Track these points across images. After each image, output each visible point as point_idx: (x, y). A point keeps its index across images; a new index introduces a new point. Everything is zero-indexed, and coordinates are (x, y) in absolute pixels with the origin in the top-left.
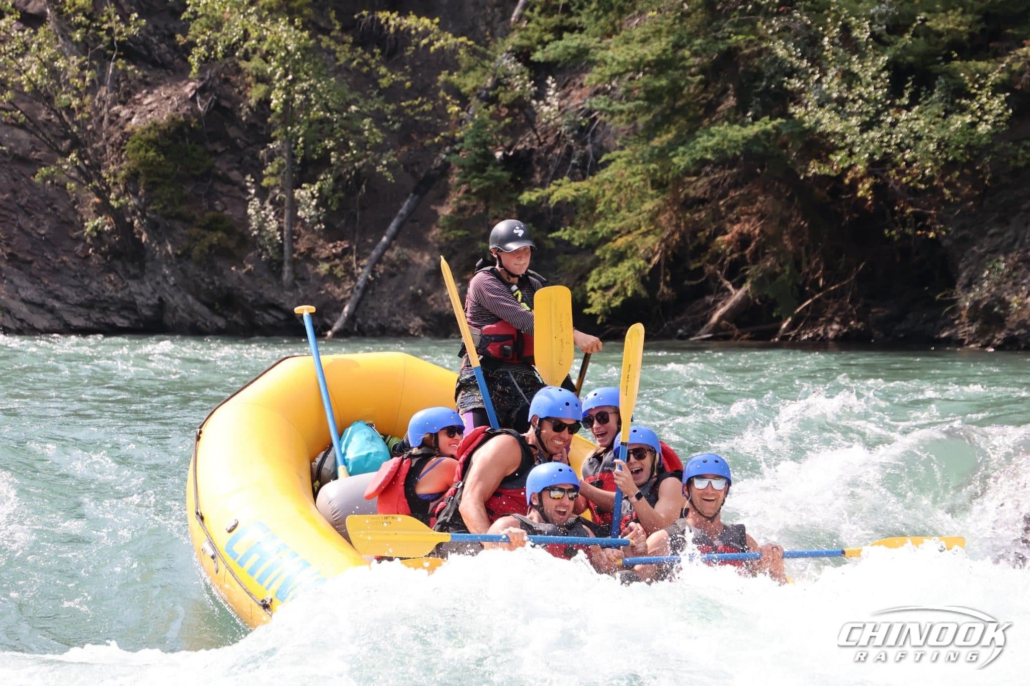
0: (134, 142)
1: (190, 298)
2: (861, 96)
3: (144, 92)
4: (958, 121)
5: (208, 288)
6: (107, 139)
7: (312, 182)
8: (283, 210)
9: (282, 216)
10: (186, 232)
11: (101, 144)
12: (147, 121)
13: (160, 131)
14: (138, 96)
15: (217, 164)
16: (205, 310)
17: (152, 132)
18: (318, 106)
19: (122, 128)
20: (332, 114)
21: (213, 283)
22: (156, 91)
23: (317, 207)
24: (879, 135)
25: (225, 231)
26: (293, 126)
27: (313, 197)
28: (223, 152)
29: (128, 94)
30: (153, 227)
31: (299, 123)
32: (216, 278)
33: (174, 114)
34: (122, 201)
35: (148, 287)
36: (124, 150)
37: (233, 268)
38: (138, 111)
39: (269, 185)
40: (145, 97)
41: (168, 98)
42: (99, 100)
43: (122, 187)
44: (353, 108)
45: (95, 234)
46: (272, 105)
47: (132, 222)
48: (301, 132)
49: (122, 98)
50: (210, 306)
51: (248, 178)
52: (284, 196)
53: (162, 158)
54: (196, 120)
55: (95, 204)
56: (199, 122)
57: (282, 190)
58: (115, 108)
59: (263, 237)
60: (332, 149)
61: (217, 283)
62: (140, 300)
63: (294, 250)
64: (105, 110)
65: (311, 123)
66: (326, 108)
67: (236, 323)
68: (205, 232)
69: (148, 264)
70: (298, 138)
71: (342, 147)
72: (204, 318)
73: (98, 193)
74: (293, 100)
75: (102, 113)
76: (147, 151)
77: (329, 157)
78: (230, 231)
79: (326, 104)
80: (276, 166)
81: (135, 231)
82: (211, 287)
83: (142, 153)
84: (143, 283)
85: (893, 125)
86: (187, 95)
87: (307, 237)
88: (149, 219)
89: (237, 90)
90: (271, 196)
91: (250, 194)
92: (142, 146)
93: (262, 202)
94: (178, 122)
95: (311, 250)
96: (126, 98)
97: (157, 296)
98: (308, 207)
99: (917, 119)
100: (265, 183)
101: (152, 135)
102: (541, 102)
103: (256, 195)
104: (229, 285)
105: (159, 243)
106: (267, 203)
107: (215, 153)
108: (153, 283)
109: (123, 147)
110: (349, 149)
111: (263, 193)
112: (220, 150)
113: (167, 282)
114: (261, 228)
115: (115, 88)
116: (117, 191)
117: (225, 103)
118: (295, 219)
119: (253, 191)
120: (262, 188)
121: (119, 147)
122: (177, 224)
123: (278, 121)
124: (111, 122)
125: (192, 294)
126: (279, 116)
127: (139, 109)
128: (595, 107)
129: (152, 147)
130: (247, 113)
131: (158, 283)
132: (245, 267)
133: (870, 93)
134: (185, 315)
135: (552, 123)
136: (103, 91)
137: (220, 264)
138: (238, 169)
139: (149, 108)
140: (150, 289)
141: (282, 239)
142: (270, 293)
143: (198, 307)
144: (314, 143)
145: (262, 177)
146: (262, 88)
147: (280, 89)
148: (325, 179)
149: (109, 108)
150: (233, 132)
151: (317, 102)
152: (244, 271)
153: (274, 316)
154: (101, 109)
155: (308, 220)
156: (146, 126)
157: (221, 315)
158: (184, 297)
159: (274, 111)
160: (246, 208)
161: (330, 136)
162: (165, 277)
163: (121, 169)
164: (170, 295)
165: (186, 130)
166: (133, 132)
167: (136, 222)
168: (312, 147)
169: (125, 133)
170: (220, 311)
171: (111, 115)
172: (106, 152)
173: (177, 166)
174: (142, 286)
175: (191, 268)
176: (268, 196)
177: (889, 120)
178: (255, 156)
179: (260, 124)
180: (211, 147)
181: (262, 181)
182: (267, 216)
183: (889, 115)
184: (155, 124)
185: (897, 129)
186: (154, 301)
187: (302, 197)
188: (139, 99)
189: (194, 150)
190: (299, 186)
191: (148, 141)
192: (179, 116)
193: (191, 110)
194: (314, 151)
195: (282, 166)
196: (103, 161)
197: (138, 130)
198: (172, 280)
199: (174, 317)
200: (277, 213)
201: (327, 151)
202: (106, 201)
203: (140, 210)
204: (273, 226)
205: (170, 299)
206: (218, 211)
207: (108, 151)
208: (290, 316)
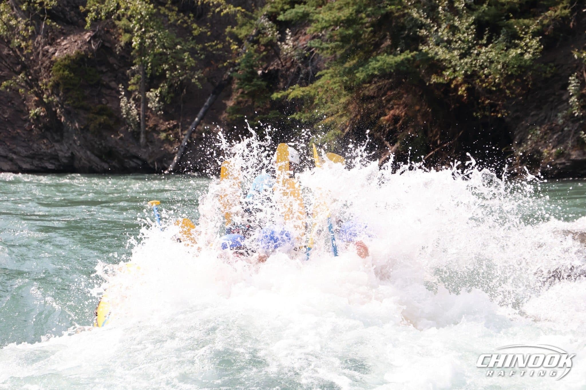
0: (57, 66)
1: (89, 153)
2: (460, 39)
3: (62, 38)
4: (513, 53)
5: (99, 147)
6: (42, 64)
7: (156, 88)
8: (140, 104)
9: (139, 107)
10: (86, 116)
11: (38, 67)
12: (64, 54)
13: (71, 60)
14: (59, 41)
15: (103, 78)
16: (97, 159)
17: (67, 61)
18: (159, 46)
19: (50, 58)
20: (167, 50)
21: (101, 144)
22: (68, 38)
23: (159, 102)
24: (470, 60)
25: (107, 115)
26: (145, 57)
27: (157, 96)
28: (106, 72)
29: (53, 40)
30: (68, 113)
31: (148, 55)
32: (103, 141)
33: (79, 50)
34: (50, 99)
35: (65, 147)
36: (51, 71)
37: (112, 136)
38: (59, 49)
39: (132, 90)
40: (63, 41)
41: (75, 42)
42: (37, 43)
43: (50, 91)
44: (179, 47)
45: (35, 117)
46: (133, 45)
47: (56, 111)
48: (150, 60)
49: (50, 41)
50: (100, 157)
51: (120, 86)
52: (141, 96)
53: (72, 75)
54: (91, 54)
55: (35, 101)
56: (93, 55)
57: (139, 92)
58: (46, 47)
59: (129, 119)
60: (167, 70)
61: (104, 144)
62: (60, 154)
63: (146, 126)
64: (40, 48)
65: (155, 55)
66: (163, 47)
67: (114, 166)
68: (97, 116)
69: (65, 134)
70: (148, 63)
71: (173, 69)
72: (96, 164)
73: (37, 95)
74: (145, 42)
75: (38, 50)
76: (64, 71)
77: (166, 74)
78: (110, 116)
79: (164, 45)
80: (136, 79)
81: (58, 115)
82: (100, 147)
83: (61, 72)
84: (62, 144)
85: (478, 55)
86: (86, 40)
87: (153, 118)
88: (65, 109)
89: (113, 37)
90: (133, 96)
91: (121, 95)
92: (61, 68)
93: (128, 99)
94: (81, 55)
95: (156, 126)
96: (52, 42)
97: (70, 152)
98: (154, 102)
99: (491, 51)
100: (130, 88)
101: (67, 62)
102: (283, 43)
103: (125, 95)
104: (110, 145)
105: (71, 122)
106: (131, 100)
107: (102, 72)
108: (68, 145)
109: (50, 69)
110: (176, 70)
111: (129, 94)
112: (105, 70)
113: (76, 144)
114: (128, 113)
115: (45, 36)
116: (47, 93)
117: (107, 44)
118: (146, 108)
119: (123, 93)
120: (128, 91)
121: (48, 69)
122: (81, 112)
123: (137, 54)
124: (44, 55)
125: (90, 150)
126: (137, 51)
127: (59, 48)
128: (313, 45)
129: (66, 69)
130: (119, 50)
131: (71, 144)
132: (119, 135)
133: (465, 37)
134: (86, 162)
135: (289, 54)
136: (39, 38)
137: (105, 134)
138: (115, 81)
139: (65, 47)
140: (66, 148)
141: (140, 119)
142: (133, 150)
143: (93, 157)
144: (156, 66)
145: (128, 85)
146: (128, 36)
147: (137, 36)
148: (163, 86)
149: (43, 47)
150: (111, 60)
151: (158, 44)
152: (118, 137)
153: (136, 163)
154: (38, 48)
155: (154, 109)
156: (63, 57)
157: (106, 162)
158: (85, 152)
159: (134, 48)
160: (119, 103)
161: (166, 62)
162: (74, 141)
163: (50, 81)
164: (78, 151)
165: (86, 59)
166: (56, 61)
167: (58, 110)
168: (156, 68)
169: (52, 61)
170: (106, 160)
171: (43, 51)
172: (41, 72)
173: (80, 79)
174: (62, 146)
175: (89, 136)
176: (131, 95)
177: (476, 52)
178: (124, 74)
179: (127, 56)
180: (99, 69)
181: (128, 87)
182: (131, 107)
183: (475, 49)
184: (68, 56)
185: (480, 57)
186: (68, 154)
187: (150, 96)
188: (59, 42)
189: (90, 70)
190: (149, 90)
191: (65, 65)
192: (82, 52)
193: (88, 48)
194: (157, 70)
195: (139, 79)
196: (40, 77)
197: (58, 59)
198: (78, 143)
199: (80, 163)
200: (136, 105)
201: (164, 71)
202: (41, 99)
203: (60, 104)
204: (134, 113)
205: (78, 153)
206: (104, 104)
207: (42, 71)
208: (144, 162)
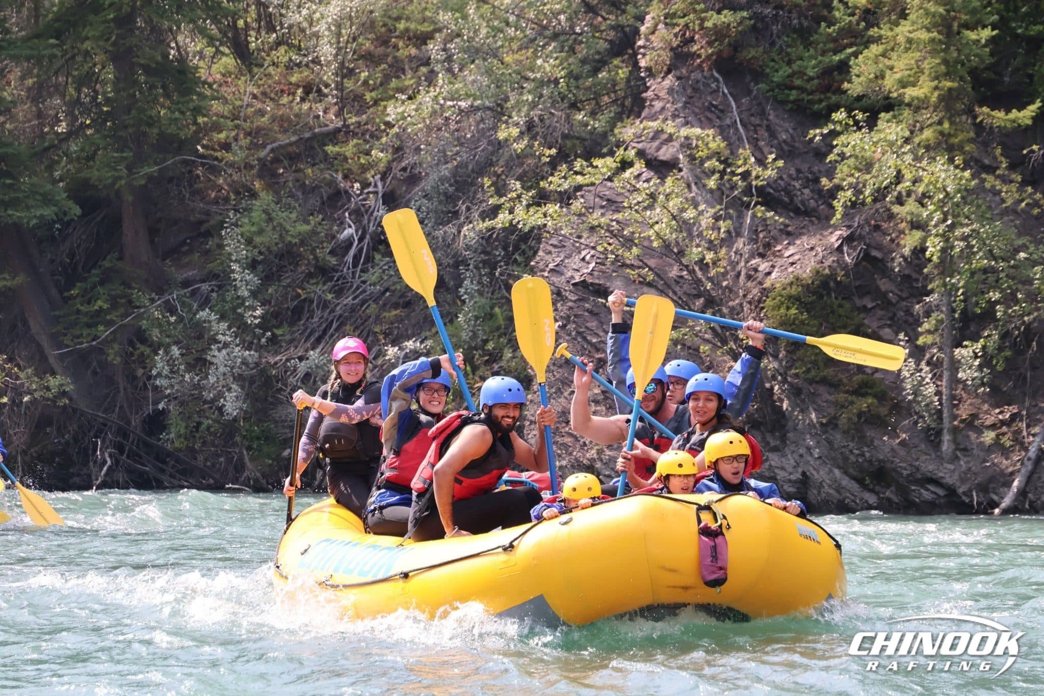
0: (774, 299)
1: (837, 472)
3: (785, 242)
5: (857, 461)
6: (745, 296)
7: (975, 339)
8: (942, 372)
9: (940, 378)
10: (831, 398)
11: (737, 301)
12: (788, 275)
13: (802, 286)
14: (778, 247)
15: (866, 321)
16: (854, 486)
17: (794, 287)
18: (981, 254)
19: (761, 283)
20: (997, 262)
21: (863, 455)
22: (798, 242)
23: (980, 368)
25: (875, 396)
26: (952, 277)
27: (976, 356)
28: (873, 308)
29: (768, 246)
30: (795, 392)
31: (959, 273)
32: (866, 449)
33: (818, 266)
35: (790, 461)
36: (763, 308)
37: (885, 438)
38: (778, 264)
39: (925, 343)
40: (787, 247)
41: (812, 249)
42: (736, 253)
44: (1022, 255)
46: (928, 253)
47: (772, 388)
48: (961, 284)
49: (761, 250)
50: (860, 481)
51: (901, 335)
52: (943, 356)
53: (805, 316)
54: (843, 273)
56: (846, 275)
57: (940, 349)
58: (753, 262)
59: (919, 403)
60: (998, 302)
61: (867, 455)
62: (781, 475)
63: (955, 417)
64: (742, 264)
65: (973, 274)
66: (991, 256)
67: (889, 500)
68: (854, 398)
69: (790, 435)
70: (958, 289)
71: (1009, 300)
72: (853, 495)
74: (953, 247)
75: (739, 268)
76: (788, 308)
77: (995, 311)
78: (881, 397)
79: (991, 251)
80: (934, 322)
81: (776, 397)
82: (860, 460)
83: (783, 311)
84: (785, 456)
86: (832, 244)
87: (969, 401)
88: (790, 384)
89: (889, 238)
90: (928, 356)
92: (782, 303)
93: (918, 364)
94: (823, 275)
95: (974, 416)
96: (765, 251)
97: (800, 470)
98: (970, 368)
100: (921, 341)
101: (794, 291)
103: (910, 355)
104: (881, 457)
105: (802, 411)
106: (923, 365)
107: (864, 309)
108: (796, 456)
109: (761, 305)
110: (1017, 302)
111: (918, 353)
112: (870, 306)
113: (811, 454)
114: (916, 393)
115: (753, 239)
117: (875, 253)
118: (955, 381)
120: (917, 347)
121: (757, 304)
122: (822, 389)
123: (936, 272)
124: (749, 277)
125: (839, 467)
126: (936, 266)
127: (779, 262)
129: (793, 304)
130: (900, 264)
131: (801, 456)
132: (899, 437)
134: (831, 491)
136: (740, 244)
137: (870, 433)
138: (890, 326)
139: (791, 260)
140: (792, 462)
141: (941, 404)
142: (928, 466)
143: (846, 482)
144: (976, 296)
145: (918, 335)
146: (917, 234)
147: (937, 235)
148: (989, 336)
149: (747, 262)
150: (884, 285)
151: (980, 249)
152: (898, 441)
153: (933, 492)
154: (737, 263)
155: (969, 383)
156: (788, 281)
157: (872, 491)
158: (831, 471)
159: (929, 259)
161: (996, 287)
162: (809, 449)
164: (815, 469)
165: (832, 284)
166: (773, 288)
167: (776, 388)
168: (974, 299)
169: (765, 289)
170: (871, 486)
171: (749, 269)
172: (743, 311)
173: (821, 324)
174: (783, 460)
175: (838, 437)
176: (924, 356)
178: (908, 312)
179: (914, 276)
180: (859, 303)
181: (917, 339)
182: (923, 379)
184: (797, 279)
186: (796, 476)
187: (963, 357)
188: (779, 251)
189: (840, 306)
190: (959, 345)
191: (790, 297)
192: (824, 269)
193: (837, 261)
194: (977, 303)
195: (940, 322)
197: (778, 285)
198: (816, 452)
199: (819, 492)
200: (935, 375)
201: (992, 304)
203: (780, 374)
204: (930, 390)
205: (814, 473)
206: (868, 374)
207: (745, 309)
208: (951, 491)
